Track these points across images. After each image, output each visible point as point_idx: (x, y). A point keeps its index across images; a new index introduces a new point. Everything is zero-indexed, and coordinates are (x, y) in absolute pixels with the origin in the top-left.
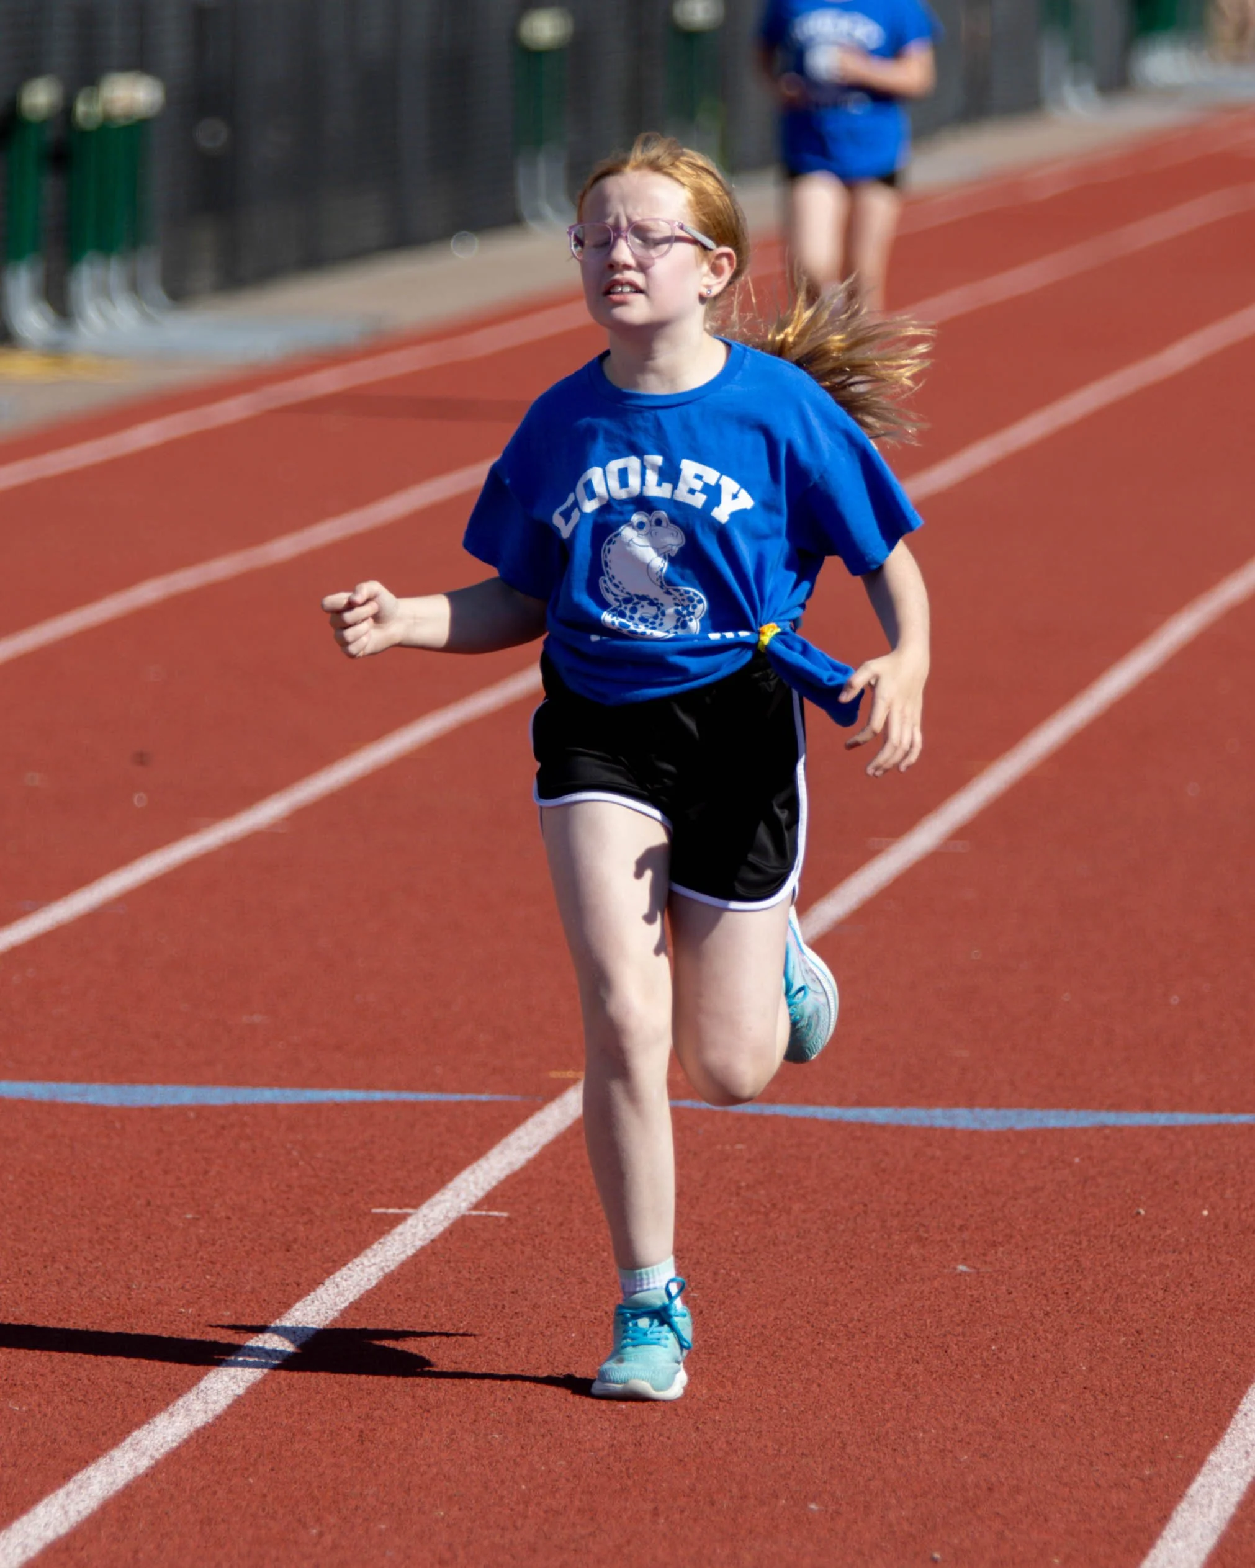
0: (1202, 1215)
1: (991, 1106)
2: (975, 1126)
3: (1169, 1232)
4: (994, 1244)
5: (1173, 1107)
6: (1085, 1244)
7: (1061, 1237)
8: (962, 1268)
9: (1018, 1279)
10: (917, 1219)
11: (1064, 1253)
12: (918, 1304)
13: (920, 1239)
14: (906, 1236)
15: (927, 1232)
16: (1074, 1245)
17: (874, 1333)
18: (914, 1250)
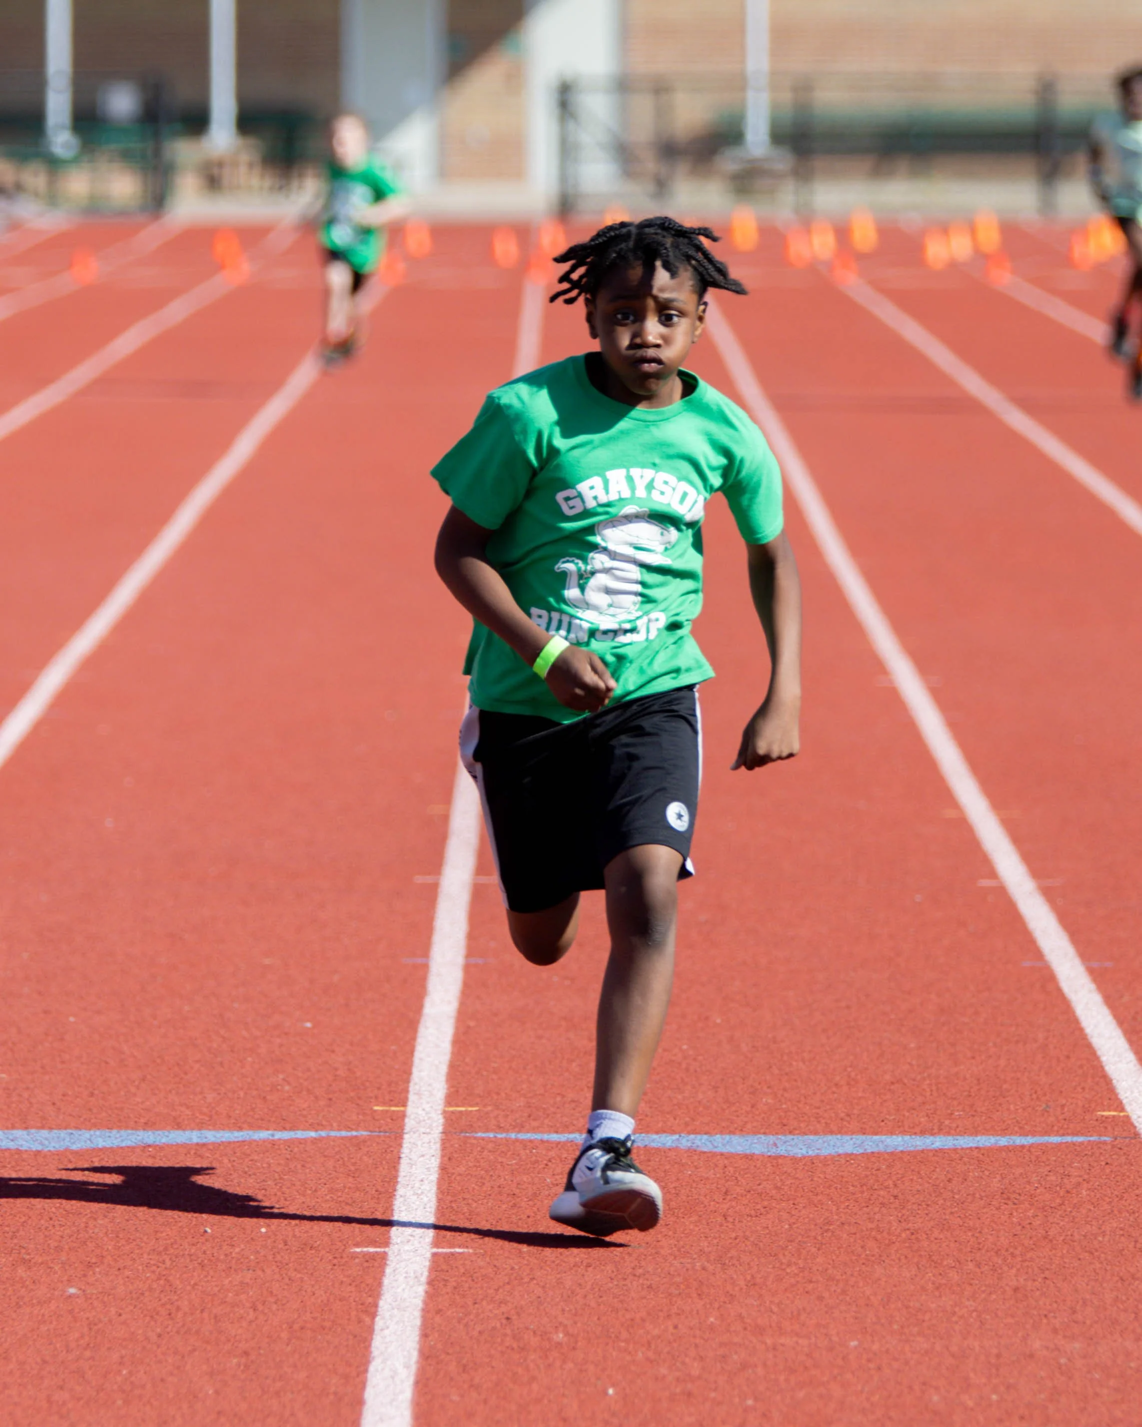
0: (261, 1232)
1: (43, 1127)
2: (36, 1147)
3: (237, 1250)
4: (90, 1265)
5: (200, 1126)
6: (168, 1263)
7: (145, 1256)
8: (72, 1291)
9: (122, 1300)
10: (15, 1241)
11: (153, 1272)
12: (44, 1328)
13: (24, 1261)
14: (11, 1259)
15: (29, 1254)
16: (160, 1265)
17: (14, 1360)
18: (21, 1272)
